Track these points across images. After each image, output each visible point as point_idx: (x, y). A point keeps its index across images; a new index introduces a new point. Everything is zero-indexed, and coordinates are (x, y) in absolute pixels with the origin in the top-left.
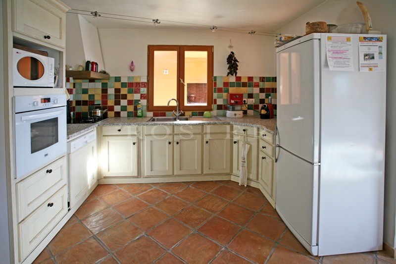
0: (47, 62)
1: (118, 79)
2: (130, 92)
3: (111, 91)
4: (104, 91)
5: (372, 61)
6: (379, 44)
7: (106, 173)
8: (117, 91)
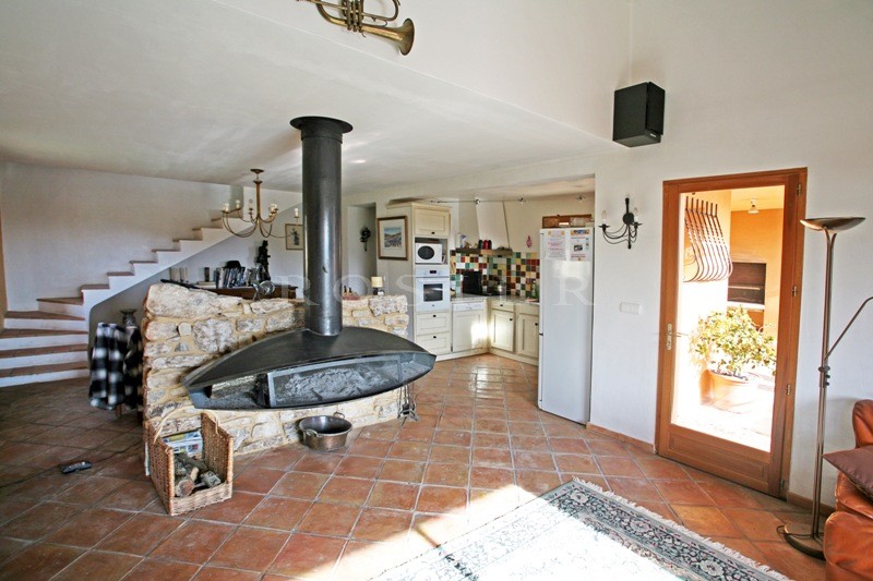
0: (437, 248)
1: (518, 255)
2: (528, 269)
3: (513, 268)
4: (509, 267)
5: (581, 252)
6: (586, 236)
7: (493, 344)
8: (518, 267)
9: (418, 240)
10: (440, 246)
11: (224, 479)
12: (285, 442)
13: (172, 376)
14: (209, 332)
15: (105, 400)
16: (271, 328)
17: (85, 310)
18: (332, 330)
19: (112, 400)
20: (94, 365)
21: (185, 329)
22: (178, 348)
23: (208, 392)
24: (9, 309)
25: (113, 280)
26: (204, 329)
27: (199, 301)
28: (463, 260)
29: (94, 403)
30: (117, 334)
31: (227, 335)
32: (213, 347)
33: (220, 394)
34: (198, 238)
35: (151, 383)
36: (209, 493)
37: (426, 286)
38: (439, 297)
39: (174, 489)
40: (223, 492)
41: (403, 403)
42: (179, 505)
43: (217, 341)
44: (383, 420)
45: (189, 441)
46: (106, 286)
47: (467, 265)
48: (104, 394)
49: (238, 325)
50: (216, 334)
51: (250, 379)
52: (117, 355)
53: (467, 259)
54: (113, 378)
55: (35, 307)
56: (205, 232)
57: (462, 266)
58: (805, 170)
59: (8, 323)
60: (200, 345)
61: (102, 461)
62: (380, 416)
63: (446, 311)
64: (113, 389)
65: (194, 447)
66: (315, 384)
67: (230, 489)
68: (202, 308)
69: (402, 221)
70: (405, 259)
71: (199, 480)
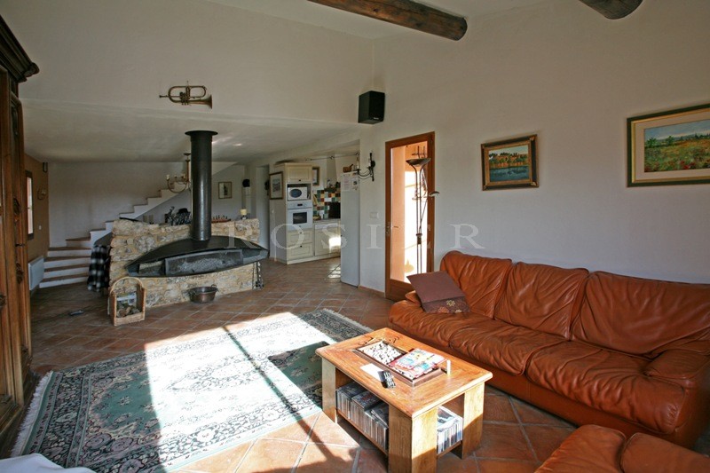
0: (303, 189)
9: (289, 186)
10: (306, 188)
11: (141, 311)
12: (183, 300)
13: (122, 265)
14: (143, 242)
15: (95, 286)
16: (176, 239)
17: (91, 243)
18: (205, 237)
19: (98, 285)
20: (91, 267)
21: (130, 241)
22: (126, 251)
23: (138, 271)
24: (51, 246)
25: (108, 224)
26: (140, 241)
27: (138, 227)
28: (330, 196)
29: (90, 288)
30: (102, 250)
31: (152, 244)
32: (145, 250)
33: (143, 271)
34: (160, 196)
35: (112, 268)
36: (133, 317)
37: (294, 215)
38: (305, 220)
39: (116, 313)
40: (139, 317)
41: (256, 280)
42: (118, 321)
43: (146, 247)
44: (242, 290)
45: (130, 297)
46: (104, 229)
47: (333, 199)
48: (94, 283)
49: (159, 238)
50: (146, 243)
51: (159, 263)
52: (102, 261)
53: (333, 195)
54: (99, 273)
55: (64, 244)
56: (163, 192)
57: (330, 200)
58: (433, 133)
59: (50, 254)
60: (138, 249)
61: (89, 311)
62: (241, 287)
63: (309, 229)
64: (99, 279)
65: (132, 301)
66: (194, 266)
67: (144, 315)
68: (139, 230)
69: (280, 175)
70: (281, 198)
71: (130, 311)
